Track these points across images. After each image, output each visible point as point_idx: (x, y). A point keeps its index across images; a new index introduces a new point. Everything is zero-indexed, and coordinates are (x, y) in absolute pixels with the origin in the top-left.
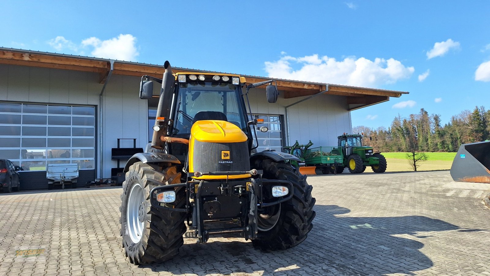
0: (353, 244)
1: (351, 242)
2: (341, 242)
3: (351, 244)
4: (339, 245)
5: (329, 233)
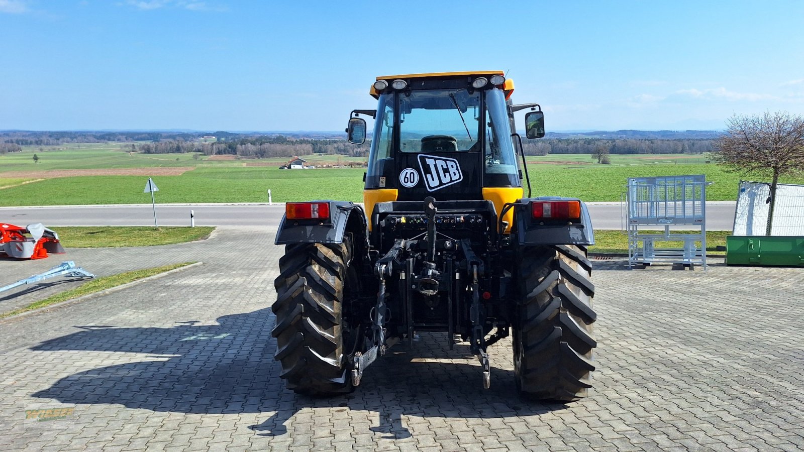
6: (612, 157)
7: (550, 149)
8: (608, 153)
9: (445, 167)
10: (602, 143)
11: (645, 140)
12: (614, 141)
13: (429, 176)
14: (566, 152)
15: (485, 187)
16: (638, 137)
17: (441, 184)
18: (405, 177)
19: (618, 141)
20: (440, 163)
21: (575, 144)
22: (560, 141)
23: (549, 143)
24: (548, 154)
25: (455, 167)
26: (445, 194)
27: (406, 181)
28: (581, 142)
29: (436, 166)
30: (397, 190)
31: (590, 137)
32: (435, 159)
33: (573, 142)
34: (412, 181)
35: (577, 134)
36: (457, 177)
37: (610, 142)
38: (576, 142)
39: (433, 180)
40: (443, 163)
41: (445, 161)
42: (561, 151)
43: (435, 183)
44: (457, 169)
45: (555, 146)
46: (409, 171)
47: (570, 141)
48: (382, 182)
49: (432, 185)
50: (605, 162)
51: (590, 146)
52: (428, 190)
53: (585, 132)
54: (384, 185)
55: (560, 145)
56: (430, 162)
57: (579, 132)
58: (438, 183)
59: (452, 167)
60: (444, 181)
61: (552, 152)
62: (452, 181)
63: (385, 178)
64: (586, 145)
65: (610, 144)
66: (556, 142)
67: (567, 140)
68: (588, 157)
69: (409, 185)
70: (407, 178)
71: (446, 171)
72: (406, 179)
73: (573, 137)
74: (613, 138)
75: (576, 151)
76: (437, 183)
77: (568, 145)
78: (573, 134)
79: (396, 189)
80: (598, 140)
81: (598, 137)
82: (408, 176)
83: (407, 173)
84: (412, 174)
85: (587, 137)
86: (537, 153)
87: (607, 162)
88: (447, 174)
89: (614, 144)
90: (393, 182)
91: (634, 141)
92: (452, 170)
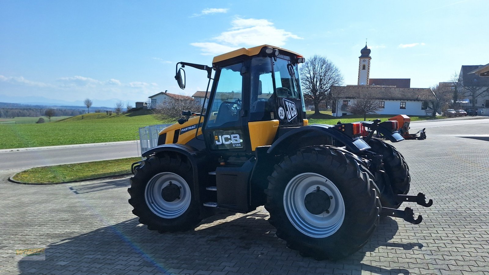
0: (99, 256)
1: (102, 257)
2: (114, 254)
3: (101, 255)
4: (115, 250)
5: (135, 261)
13: (287, 112)
15: (303, 119)
17: (292, 117)
18: (280, 113)
26: (293, 123)
27: (281, 115)
29: (289, 106)
30: (279, 121)
34: (283, 115)
36: (296, 113)
39: (289, 114)
41: (291, 103)
44: (295, 108)
46: (281, 108)
48: (272, 116)
49: (289, 118)
56: (287, 103)
62: (294, 115)
63: (273, 113)
69: (282, 117)
71: (292, 109)
76: (290, 116)
83: (280, 110)
84: (282, 111)
88: (293, 111)
90: (276, 116)
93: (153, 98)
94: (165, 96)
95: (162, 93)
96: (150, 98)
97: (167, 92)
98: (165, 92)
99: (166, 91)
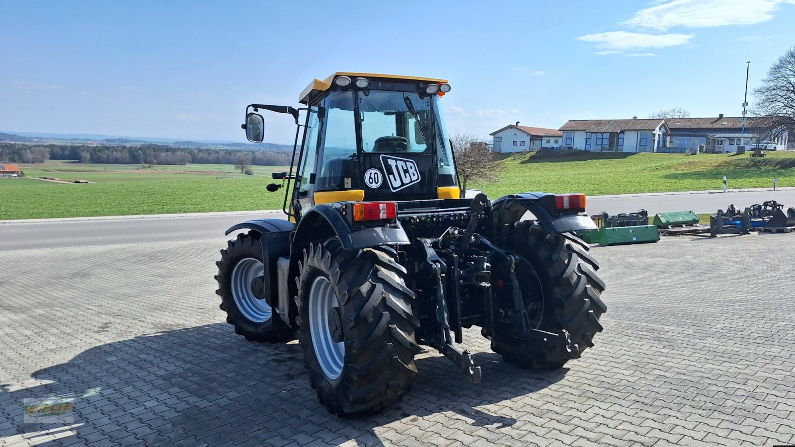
6: (254, 168)
7: (190, 159)
8: (250, 165)
9: (405, 168)
10: (242, 155)
11: (282, 153)
12: (253, 153)
13: (391, 176)
14: (207, 162)
15: (439, 187)
16: (275, 150)
17: (403, 184)
18: (370, 178)
19: (257, 153)
20: (400, 164)
21: (216, 154)
22: (200, 150)
23: (189, 153)
24: (189, 164)
25: (414, 168)
26: (406, 194)
27: (371, 182)
28: (222, 152)
29: (397, 166)
30: (363, 191)
31: (230, 148)
32: (396, 160)
33: (213, 153)
34: (376, 181)
35: (216, 145)
36: (416, 177)
37: (250, 154)
38: (217, 152)
39: (395, 180)
40: (403, 163)
41: (405, 161)
42: (202, 161)
43: (397, 184)
44: (416, 170)
45: (196, 156)
46: (373, 171)
47: (210, 151)
48: (348, 183)
49: (395, 186)
50: (248, 173)
51: (231, 157)
52: (392, 190)
53: (224, 143)
54: (349, 186)
55: (201, 155)
56: (391, 162)
57: (218, 143)
58: (400, 184)
59: (411, 168)
60: (405, 182)
61: (193, 162)
62: (412, 181)
63: (350, 179)
64: (227, 156)
65: (250, 156)
66: (196, 152)
67: (208, 150)
68: (231, 168)
69: (374, 186)
70: (372, 178)
71: (406, 171)
72: (371, 180)
73: (212, 148)
74: (252, 150)
75: (217, 161)
76: (398, 183)
77: (209, 155)
78: (212, 144)
79: (362, 189)
80: (239, 151)
81: (237, 148)
82: (372, 176)
83: (371, 173)
84: (376, 175)
85: (227, 148)
86: (177, 163)
87: (249, 172)
88: (407, 174)
89: (254, 156)
90: (358, 183)
91: (272, 153)
92: (411, 171)
93: (497, 135)
94: (514, 131)
95: (511, 127)
96: (493, 136)
97: (519, 124)
98: (515, 125)
99: (518, 122)
